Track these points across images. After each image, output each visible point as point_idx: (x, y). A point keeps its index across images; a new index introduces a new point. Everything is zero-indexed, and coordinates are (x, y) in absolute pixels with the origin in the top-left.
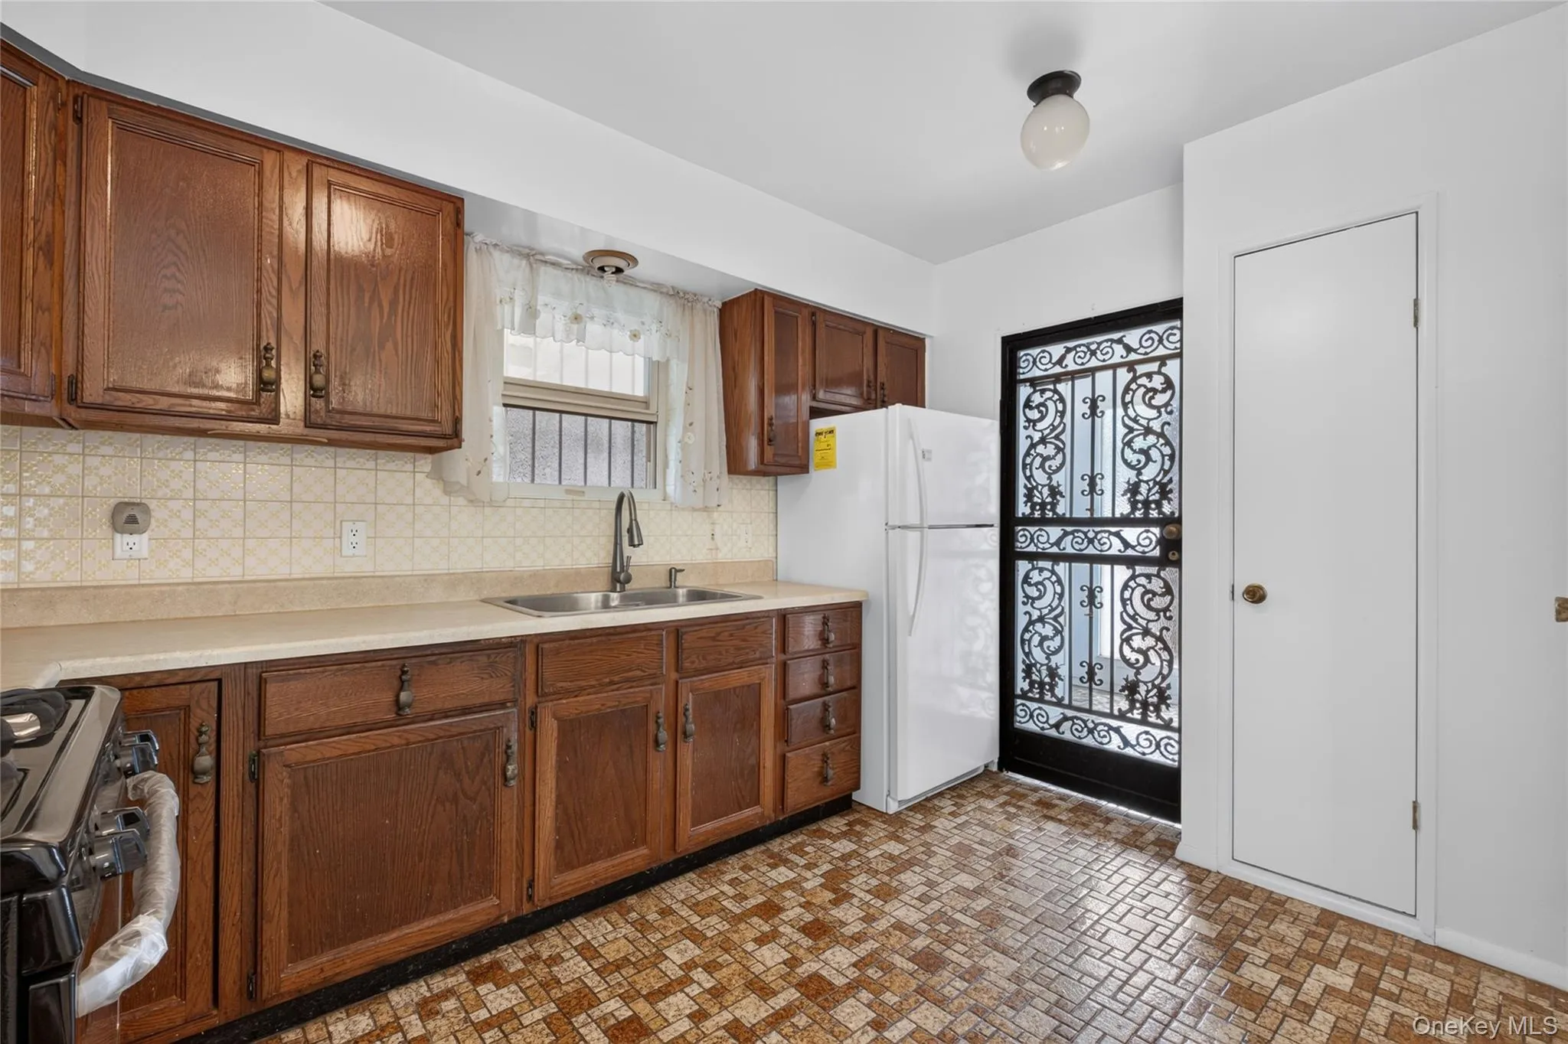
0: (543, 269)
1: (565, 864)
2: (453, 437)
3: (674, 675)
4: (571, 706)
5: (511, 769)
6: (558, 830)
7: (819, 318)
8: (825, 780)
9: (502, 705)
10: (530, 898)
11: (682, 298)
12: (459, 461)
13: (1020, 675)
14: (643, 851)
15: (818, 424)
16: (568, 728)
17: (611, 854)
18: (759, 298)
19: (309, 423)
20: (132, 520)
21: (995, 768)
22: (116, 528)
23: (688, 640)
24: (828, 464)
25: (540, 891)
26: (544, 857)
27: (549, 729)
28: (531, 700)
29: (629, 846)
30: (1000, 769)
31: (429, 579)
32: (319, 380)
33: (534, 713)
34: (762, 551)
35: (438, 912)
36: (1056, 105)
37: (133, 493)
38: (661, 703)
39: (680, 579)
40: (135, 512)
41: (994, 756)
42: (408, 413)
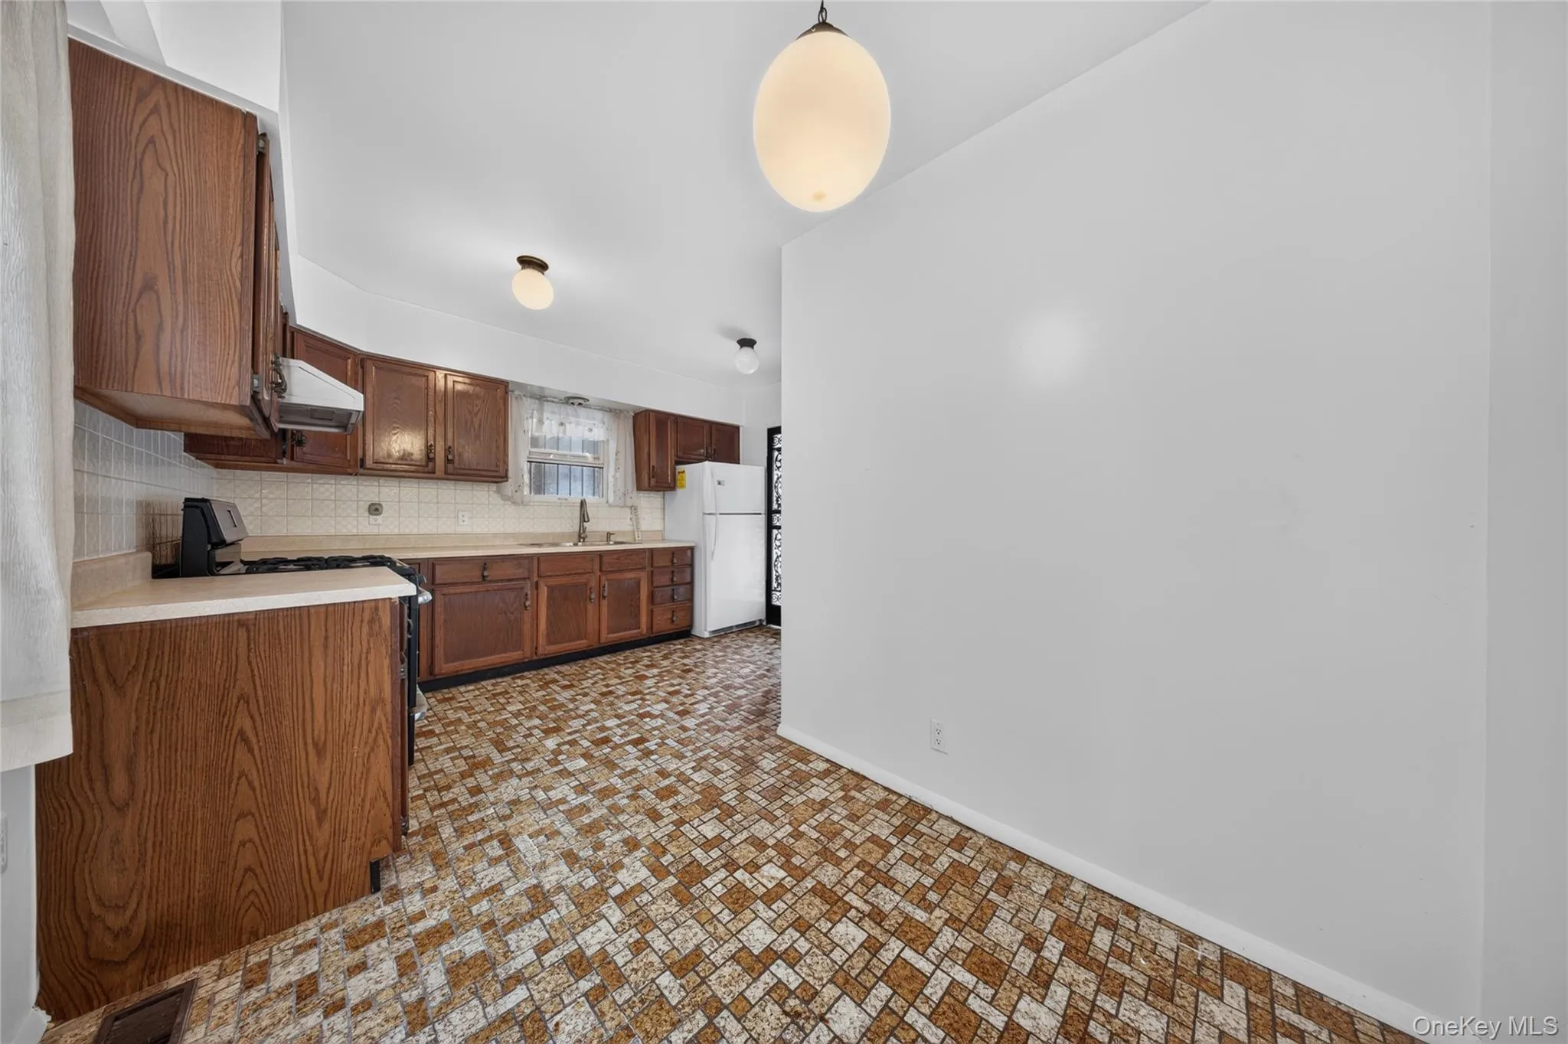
0: (546, 403)
1: (550, 642)
2: (504, 478)
3: (599, 573)
4: (552, 582)
5: (528, 603)
6: (547, 629)
7: (679, 419)
8: (673, 621)
9: (524, 579)
10: (536, 653)
11: (614, 411)
12: (508, 487)
13: (774, 580)
14: (585, 641)
15: (680, 468)
16: (551, 589)
17: (570, 641)
18: (648, 412)
19: (446, 473)
20: (377, 510)
21: (764, 623)
22: (370, 513)
23: (605, 559)
24: (683, 486)
25: (540, 651)
26: (542, 640)
27: (544, 592)
28: (536, 579)
29: (579, 638)
30: (767, 623)
31: (495, 535)
32: (450, 457)
33: (537, 583)
34: (658, 526)
35: (499, 654)
36: (747, 350)
37: (376, 500)
38: (594, 584)
39: (612, 537)
40: (378, 507)
41: (763, 616)
42: (486, 468)
